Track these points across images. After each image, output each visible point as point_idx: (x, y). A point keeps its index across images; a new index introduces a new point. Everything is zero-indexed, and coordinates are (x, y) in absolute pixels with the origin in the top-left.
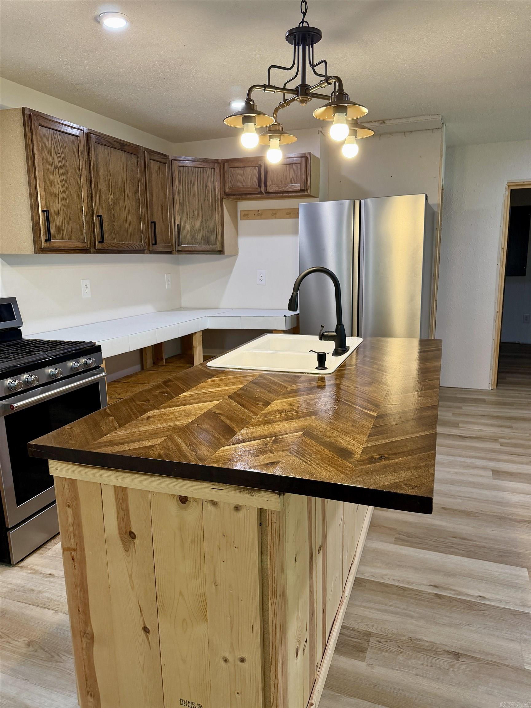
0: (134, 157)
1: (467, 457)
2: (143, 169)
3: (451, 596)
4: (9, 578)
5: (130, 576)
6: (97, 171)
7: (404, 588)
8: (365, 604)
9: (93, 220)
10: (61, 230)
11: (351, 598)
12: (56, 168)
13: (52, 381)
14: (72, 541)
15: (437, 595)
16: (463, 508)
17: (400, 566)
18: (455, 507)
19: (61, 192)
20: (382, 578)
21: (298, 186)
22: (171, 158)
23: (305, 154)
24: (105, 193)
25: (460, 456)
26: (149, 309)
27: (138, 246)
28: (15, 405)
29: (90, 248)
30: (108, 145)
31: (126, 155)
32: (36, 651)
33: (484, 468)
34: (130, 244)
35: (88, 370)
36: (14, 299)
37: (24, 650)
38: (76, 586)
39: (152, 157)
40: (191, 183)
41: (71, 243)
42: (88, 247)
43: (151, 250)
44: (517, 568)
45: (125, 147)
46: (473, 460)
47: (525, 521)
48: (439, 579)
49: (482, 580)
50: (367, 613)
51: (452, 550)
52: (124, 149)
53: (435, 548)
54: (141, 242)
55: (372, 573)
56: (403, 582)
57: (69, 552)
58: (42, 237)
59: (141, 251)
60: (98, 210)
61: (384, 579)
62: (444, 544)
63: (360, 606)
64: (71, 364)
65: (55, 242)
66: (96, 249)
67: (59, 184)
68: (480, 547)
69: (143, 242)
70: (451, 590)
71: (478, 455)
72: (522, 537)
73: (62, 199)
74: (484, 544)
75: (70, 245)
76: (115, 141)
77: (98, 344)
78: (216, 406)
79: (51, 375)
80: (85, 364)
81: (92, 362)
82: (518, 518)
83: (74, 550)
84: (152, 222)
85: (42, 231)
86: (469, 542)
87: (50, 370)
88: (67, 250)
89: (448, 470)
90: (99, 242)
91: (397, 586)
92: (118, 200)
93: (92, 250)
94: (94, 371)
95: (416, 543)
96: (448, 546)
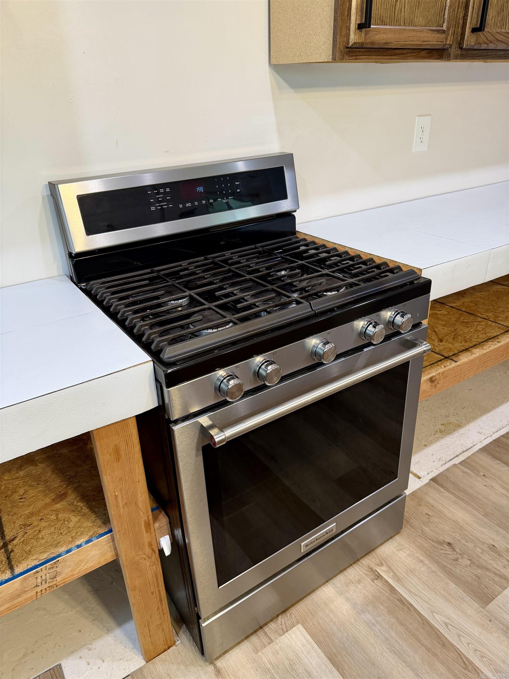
29: (451, 46)
36: (289, 158)
41: (414, 34)
42: (448, 43)
58: (353, 18)
65: (378, 31)
66: (461, 48)
75: (411, 39)
85: (354, 3)
88: (400, 51)
90: (474, 30)
93: (454, 51)
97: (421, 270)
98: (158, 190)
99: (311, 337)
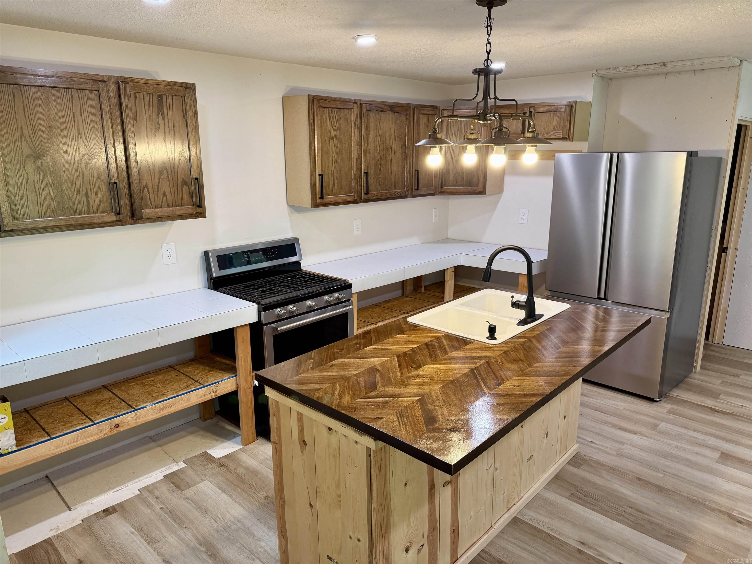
0: (403, 117)
1: (702, 433)
2: (412, 124)
3: (593, 555)
4: (267, 449)
5: (304, 469)
6: (367, 134)
7: (552, 537)
8: (511, 539)
9: (361, 176)
10: (333, 188)
11: (503, 531)
12: (332, 138)
13: (311, 310)
14: (276, 438)
15: (580, 551)
16: (660, 483)
17: (560, 518)
18: (652, 480)
19: (335, 157)
20: (538, 523)
21: (560, 133)
22: (441, 108)
23: (570, 102)
24: (373, 152)
25: (695, 430)
26: (414, 241)
27: (401, 193)
28: (279, 329)
30: (380, 110)
31: (395, 115)
32: (269, 503)
33: (714, 449)
34: (393, 192)
35: (338, 302)
36: (297, 240)
37: (262, 501)
38: (277, 467)
39: (422, 112)
40: (458, 130)
41: (341, 197)
42: (355, 199)
43: (413, 194)
44: (677, 551)
45: (395, 109)
46: (707, 438)
47: (720, 511)
48: (590, 539)
49: (631, 550)
50: (509, 547)
51: (621, 518)
52: (394, 110)
53: (604, 512)
54: (404, 189)
55: (532, 517)
56: (555, 531)
57: (274, 444)
58: (317, 195)
59: (405, 197)
60: (366, 168)
61: (540, 525)
62: (616, 511)
63: (506, 540)
64: (326, 297)
65: (327, 198)
66: (362, 200)
67: (334, 151)
68: (651, 522)
69: (406, 188)
70: (596, 550)
71: (718, 433)
72: (705, 525)
73: (336, 163)
74: (658, 521)
75: (340, 199)
76: (386, 105)
77: (350, 282)
78: (382, 364)
79: (310, 307)
80: (338, 298)
81: (342, 297)
82: (714, 506)
83: (277, 444)
84: (416, 170)
85: (317, 191)
86: (644, 515)
87: (309, 303)
88: (337, 203)
89: (670, 442)
90: (365, 194)
91: (547, 533)
92: (384, 156)
93: (358, 200)
94: (345, 304)
95: (588, 503)
96: (619, 513)
97: (349, 280)
98: (245, 253)
99: (308, 301)
